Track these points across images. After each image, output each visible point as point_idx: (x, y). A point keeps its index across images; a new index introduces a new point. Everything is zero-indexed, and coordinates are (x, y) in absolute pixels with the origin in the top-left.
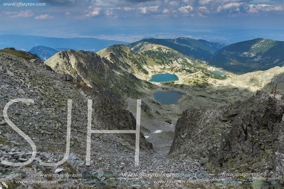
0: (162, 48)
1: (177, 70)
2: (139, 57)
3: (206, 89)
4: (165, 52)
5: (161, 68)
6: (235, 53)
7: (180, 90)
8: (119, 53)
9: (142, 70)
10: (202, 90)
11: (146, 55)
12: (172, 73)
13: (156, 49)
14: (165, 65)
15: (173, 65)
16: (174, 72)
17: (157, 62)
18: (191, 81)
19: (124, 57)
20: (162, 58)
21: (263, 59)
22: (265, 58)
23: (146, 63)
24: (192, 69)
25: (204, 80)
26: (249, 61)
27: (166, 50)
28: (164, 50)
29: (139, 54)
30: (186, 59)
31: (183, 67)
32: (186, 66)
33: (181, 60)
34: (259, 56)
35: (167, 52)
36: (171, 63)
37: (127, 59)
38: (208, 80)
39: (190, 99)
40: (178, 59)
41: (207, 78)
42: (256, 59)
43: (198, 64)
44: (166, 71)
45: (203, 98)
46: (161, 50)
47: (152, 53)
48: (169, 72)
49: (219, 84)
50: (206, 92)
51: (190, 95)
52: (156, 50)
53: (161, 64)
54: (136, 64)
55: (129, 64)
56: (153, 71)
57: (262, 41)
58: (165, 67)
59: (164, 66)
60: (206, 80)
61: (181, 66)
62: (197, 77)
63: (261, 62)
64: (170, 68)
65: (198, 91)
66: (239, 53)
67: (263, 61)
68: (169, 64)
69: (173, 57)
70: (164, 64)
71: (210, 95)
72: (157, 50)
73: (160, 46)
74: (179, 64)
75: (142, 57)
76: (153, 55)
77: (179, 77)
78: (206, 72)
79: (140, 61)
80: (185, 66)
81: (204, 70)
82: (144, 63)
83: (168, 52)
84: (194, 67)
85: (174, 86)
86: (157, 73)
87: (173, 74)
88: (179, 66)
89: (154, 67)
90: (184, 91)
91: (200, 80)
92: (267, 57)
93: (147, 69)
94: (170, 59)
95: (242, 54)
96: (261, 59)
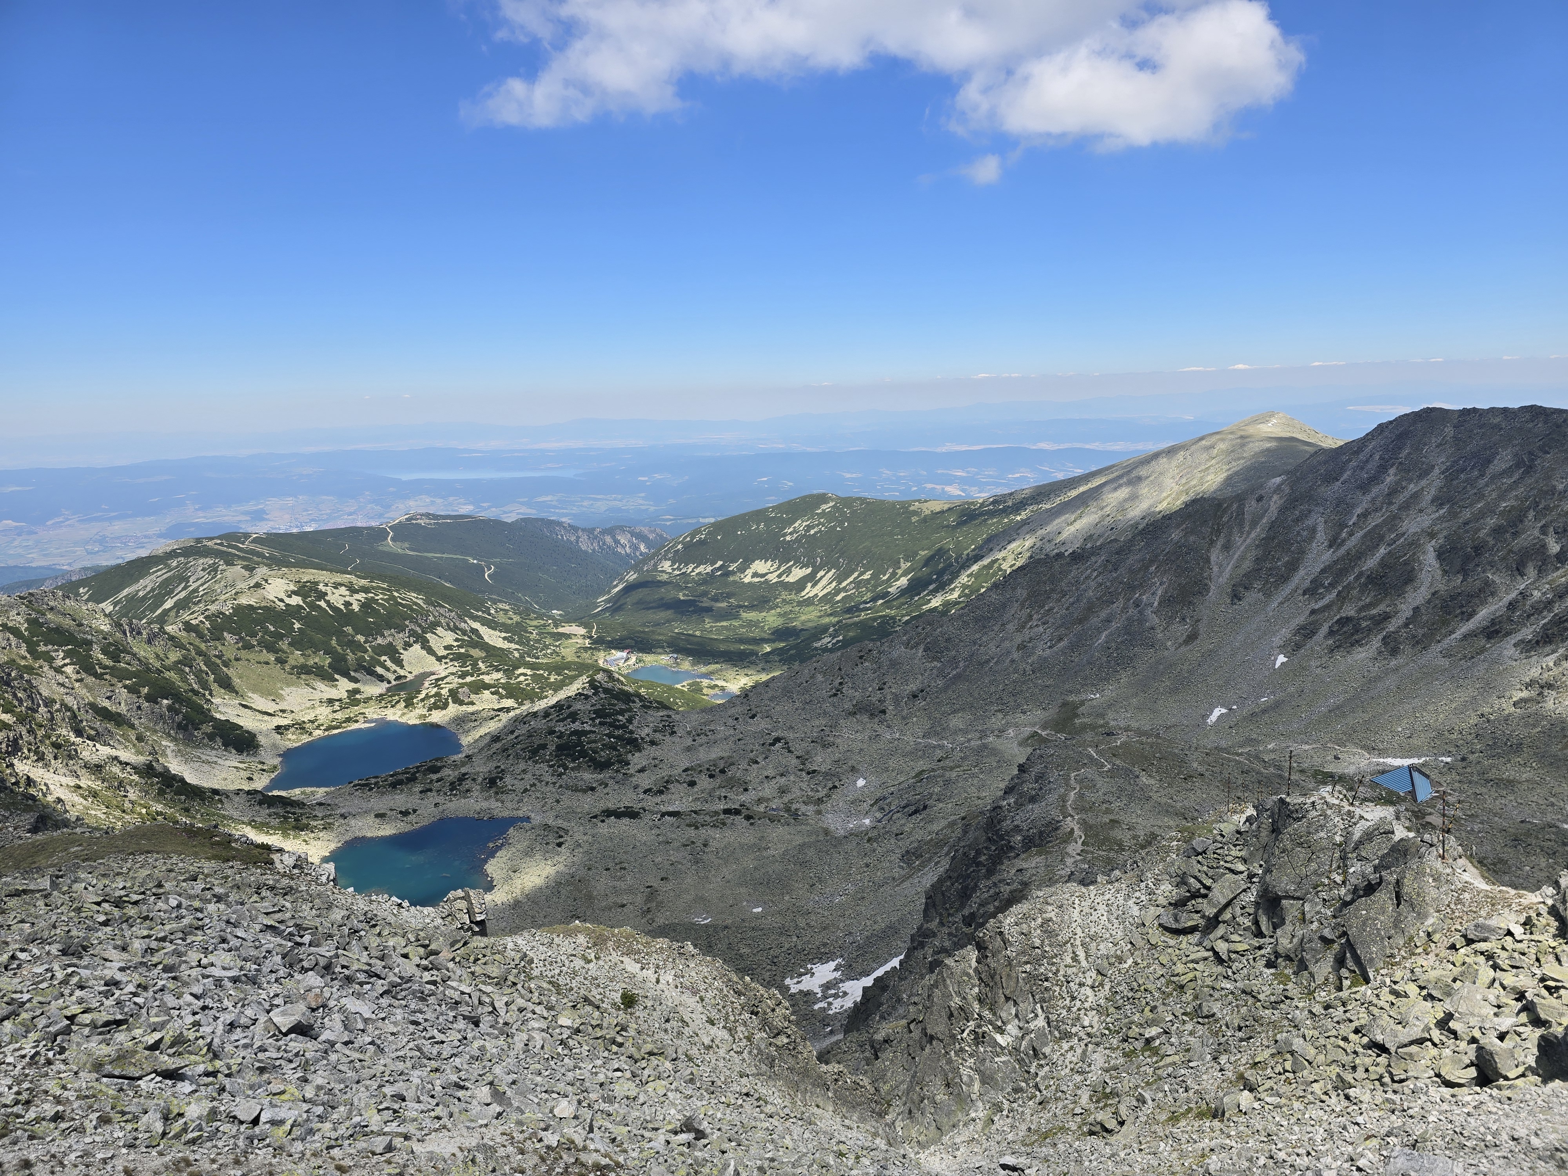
0: (321, 587)
1: (438, 694)
2: (174, 656)
3: (632, 771)
4: (347, 604)
5: (331, 701)
6: (719, 569)
7: (485, 805)
8: (32, 651)
9: (209, 731)
10: (611, 782)
11: (220, 639)
12: (412, 718)
13: (282, 596)
15: (402, 672)
16: (424, 712)
17: (304, 670)
18: (544, 747)
19: (69, 670)
20: (334, 642)
21: (844, 584)
22: (851, 579)
23: (226, 684)
24: (522, 678)
25: (611, 725)
26: (784, 600)
27: (353, 591)
28: (337, 597)
29: (172, 638)
30: (476, 625)
31: (463, 676)
32: (481, 665)
33: (449, 638)
34: (822, 573)
35: (356, 607)
36: (389, 663)
37: (99, 677)
38: (630, 721)
39: (559, 845)
40: (428, 636)
42: (813, 586)
43: (546, 647)
44: (373, 712)
45: (626, 821)
46: (322, 595)
47: (261, 622)
48: (395, 714)
49: (689, 733)
50: (636, 787)
51: (550, 822)
52: (288, 600)
53: (327, 677)
54: (165, 702)
55: (113, 708)
56: (287, 728)
57: (826, 507)
58: (357, 692)
59: (352, 686)
60: (623, 727)
61: (454, 667)
62: (574, 717)
63: (838, 598)
64: (393, 691)
65: (593, 789)
66: (733, 567)
67: (843, 594)
68: (379, 670)
69: (401, 629)
70: (346, 674)
71: (658, 799)
72: (296, 600)
73: (308, 575)
74: (439, 659)
75: (200, 653)
76: (266, 631)
78: (611, 686)
79: (185, 680)
80: (475, 665)
82: (215, 687)
83: (366, 605)
84: (532, 666)
85: (447, 789)
86: (318, 733)
87: (417, 722)
88: (441, 670)
89: (282, 698)
90: (509, 805)
91: (587, 727)
92: (856, 574)
93: (247, 722)
94: (380, 641)
95: (749, 572)
96: (834, 584)
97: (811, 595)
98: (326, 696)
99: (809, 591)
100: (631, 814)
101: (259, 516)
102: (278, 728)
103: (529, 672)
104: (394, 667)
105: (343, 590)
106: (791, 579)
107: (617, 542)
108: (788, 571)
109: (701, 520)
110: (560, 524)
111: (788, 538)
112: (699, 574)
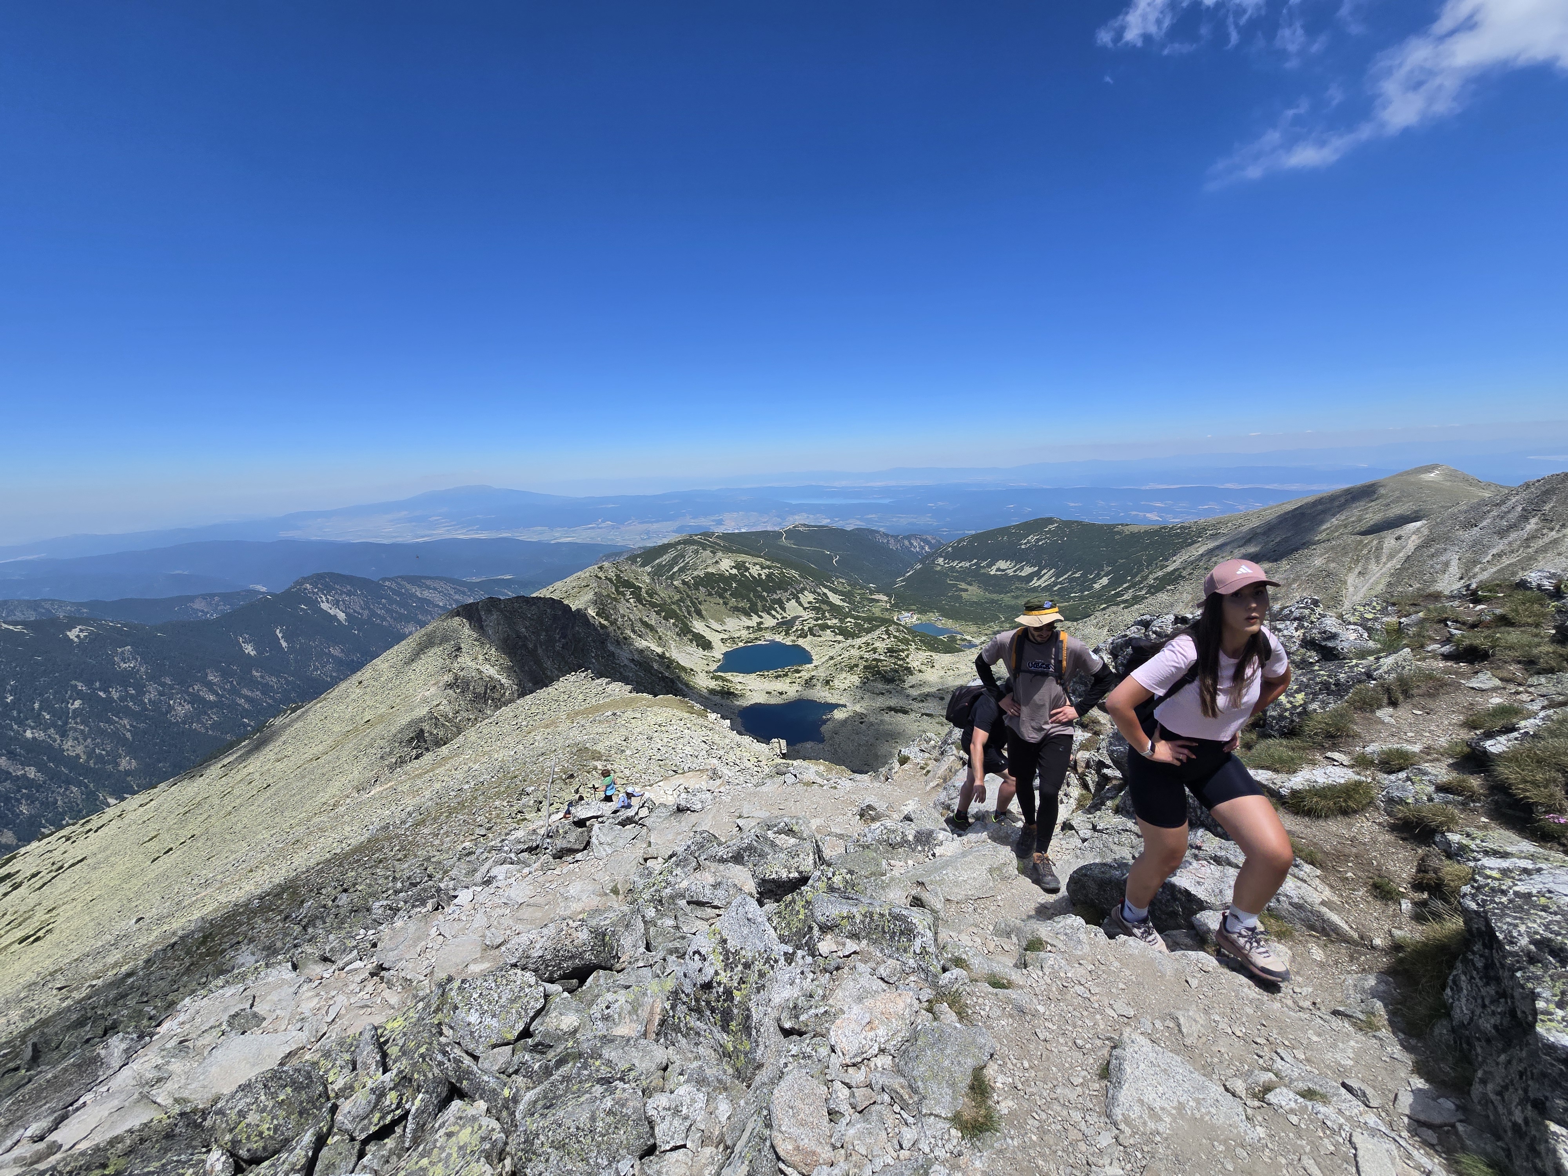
0: (747, 564)
1: (802, 629)
2: (677, 597)
3: (906, 686)
4: (760, 575)
5: (748, 628)
6: (974, 565)
7: (823, 694)
8: (617, 590)
9: (691, 637)
10: (893, 691)
11: (698, 589)
12: (788, 642)
13: (728, 568)
14: (761, 617)
15: (785, 615)
16: (795, 638)
17: (736, 609)
18: (857, 666)
19: (631, 601)
20: (752, 595)
21: (1060, 580)
22: (1066, 576)
23: (699, 613)
24: (849, 624)
25: (896, 657)
26: (1017, 588)
27: (763, 568)
28: (755, 571)
29: (676, 588)
30: (826, 591)
31: (816, 620)
32: (827, 614)
33: (811, 597)
34: (1045, 571)
35: (764, 577)
36: (778, 609)
37: (644, 605)
38: (907, 656)
39: (862, 723)
40: (800, 595)
41: (906, 653)
42: (1038, 580)
43: (864, 606)
44: (769, 636)
45: (900, 715)
46: (747, 569)
47: (717, 582)
48: (778, 638)
49: (943, 668)
50: (908, 696)
52: (730, 571)
53: (748, 615)
54: (672, 621)
55: (649, 622)
56: (726, 639)
57: (1052, 527)
58: (761, 623)
59: (759, 620)
60: (903, 659)
61: (812, 614)
62: (875, 650)
63: (1056, 588)
64: (779, 625)
66: (983, 564)
67: (1059, 586)
68: (773, 612)
69: (786, 590)
70: (757, 614)
71: (921, 705)
72: (734, 571)
73: (741, 558)
74: (805, 609)
75: (688, 596)
76: (719, 587)
77: (813, 653)
78: (897, 634)
79: (681, 610)
80: (823, 614)
81: (891, 628)
82: (694, 615)
83: (769, 576)
84: (855, 618)
85: (803, 683)
86: (741, 644)
87: (791, 644)
88: (805, 615)
89: (724, 623)
90: (836, 696)
91: (882, 658)
92: (1070, 573)
93: (708, 635)
94: (775, 596)
95: (994, 568)
96: (1053, 579)
97: (1036, 585)
98: (746, 625)
99: (1035, 583)
100: (904, 711)
101: (720, 523)
102: (722, 639)
103: (853, 621)
104: (781, 612)
105: (758, 567)
106: (1023, 574)
107: (911, 544)
108: (1022, 569)
109: (966, 532)
110: (878, 532)
111: (1023, 547)
112: (961, 567)
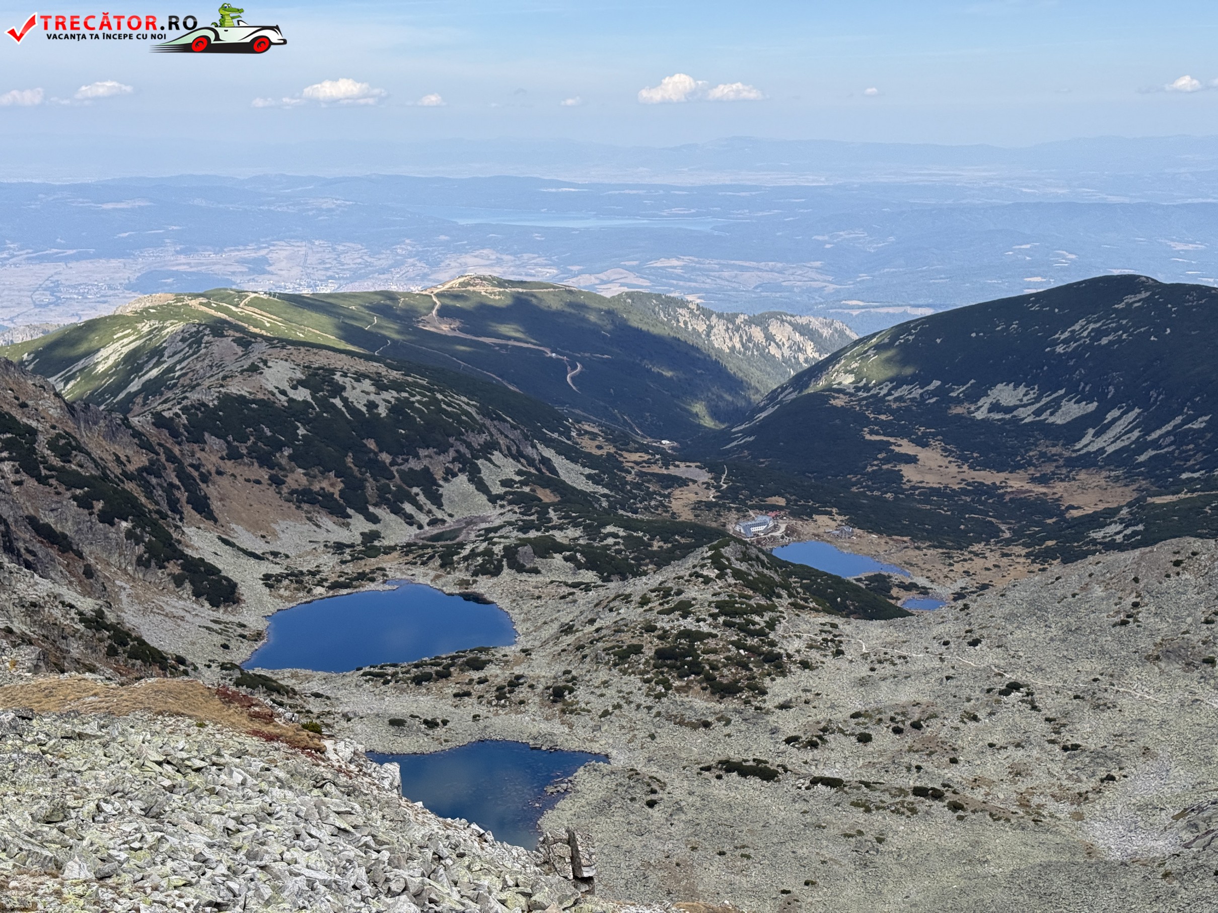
0: (337, 377)
1: (488, 553)
2: (140, 460)
3: (769, 705)
4: (372, 405)
5: (339, 547)
6: (933, 393)
7: (544, 727)
9: (177, 571)
10: (735, 718)
11: (200, 440)
12: (449, 583)
13: (286, 386)
14: (374, 519)
15: (439, 515)
16: (467, 577)
17: (306, 497)
18: (637, 649)
20: (349, 460)
21: (1155, 435)
22: (1168, 427)
23: (202, 507)
24: (610, 541)
25: (742, 628)
26: (1042, 455)
27: (380, 386)
28: (359, 395)
29: (137, 434)
30: (549, 453)
31: (525, 528)
32: (552, 514)
33: (509, 469)
34: (1115, 413)
35: (383, 411)
36: (422, 499)
37: (43, 480)
38: (771, 625)
39: (651, 804)
40: (480, 462)
41: (767, 616)
42: (1097, 435)
43: (650, 496)
44: (397, 569)
45: (754, 782)
46: (338, 390)
47: (254, 422)
49: (865, 656)
50: (774, 731)
51: (638, 768)
52: (292, 394)
53: (338, 512)
54: (124, 524)
55: (58, 528)
56: (279, 578)
57: (1134, 300)
58: (375, 535)
59: (368, 527)
60: (761, 633)
61: (513, 514)
62: (685, 609)
63: (1142, 458)
64: (425, 540)
65: (707, 725)
66: (958, 392)
67: (1151, 453)
68: (408, 508)
69: (443, 449)
70: (363, 510)
71: (809, 755)
72: (302, 394)
74: (493, 499)
75: (171, 458)
76: (260, 436)
77: (516, 615)
78: (743, 567)
79: (150, 496)
80: (543, 513)
81: (727, 551)
82: (188, 510)
83: (396, 409)
84: (627, 524)
85: (491, 695)
86: (319, 592)
87: (456, 591)
88: (494, 515)
89: (274, 534)
90: (580, 732)
91: (704, 628)
92: (1178, 420)
93: (227, 564)
94: (413, 464)
95: (985, 402)
96: (1136, 434)
97: (1093, 448)
98: (333, 538)
99: (1089, 442)
100: (764, 772)
102: (267, 577)
103: (622, 533)
104: (429, 505)
105: (367, 384)
106: (1059, 419)
107: (770, 338)
108: (1055, 406)
109: (910, 310)
110: (683, 304)
111: (1060, 349)
112: (900, 399)
